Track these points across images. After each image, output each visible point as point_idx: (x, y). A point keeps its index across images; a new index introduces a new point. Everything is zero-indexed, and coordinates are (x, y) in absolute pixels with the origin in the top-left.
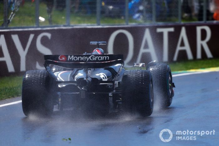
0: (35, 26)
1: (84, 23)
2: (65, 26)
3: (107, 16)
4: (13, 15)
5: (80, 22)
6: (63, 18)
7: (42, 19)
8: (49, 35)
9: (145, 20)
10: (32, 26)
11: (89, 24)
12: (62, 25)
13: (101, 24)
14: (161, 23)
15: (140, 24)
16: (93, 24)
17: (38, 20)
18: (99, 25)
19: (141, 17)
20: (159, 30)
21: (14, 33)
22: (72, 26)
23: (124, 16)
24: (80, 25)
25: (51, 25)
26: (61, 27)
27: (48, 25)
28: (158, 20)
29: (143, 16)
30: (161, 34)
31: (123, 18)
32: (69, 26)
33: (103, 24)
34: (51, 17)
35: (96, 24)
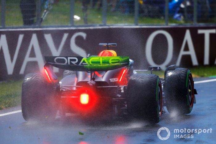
0: (70, 25)
1: (121, 23)
2: (101, 26)
3: (146, 16)
4: (47, 13)
5: (117, 21)
6: (99, 17)
7: (77, 18)
8: (84, 35)
9: (186, 21)
10: (66, 24)
11: (127, 24)
12: (98, 25)
13: (139, 24)
14: (202, 25)
15: (181, 24)
16: (130, 24)
17: (73, 18)
18: (137, 25)
19: (182, 17)
20: (200, 32)
21: (48, 32)
22: (108, 26)
23: (164, 16)
24: (117, 25)
25: (86, 25)
26: (96, 26)
27: (83, 24)
28: (199, 21)
29: (184, 16)
30: (203, 35)
31: (162, 18)
32: (105, 25)
33: (141, 24)
34: (86, 16)
35: (133, 24)
